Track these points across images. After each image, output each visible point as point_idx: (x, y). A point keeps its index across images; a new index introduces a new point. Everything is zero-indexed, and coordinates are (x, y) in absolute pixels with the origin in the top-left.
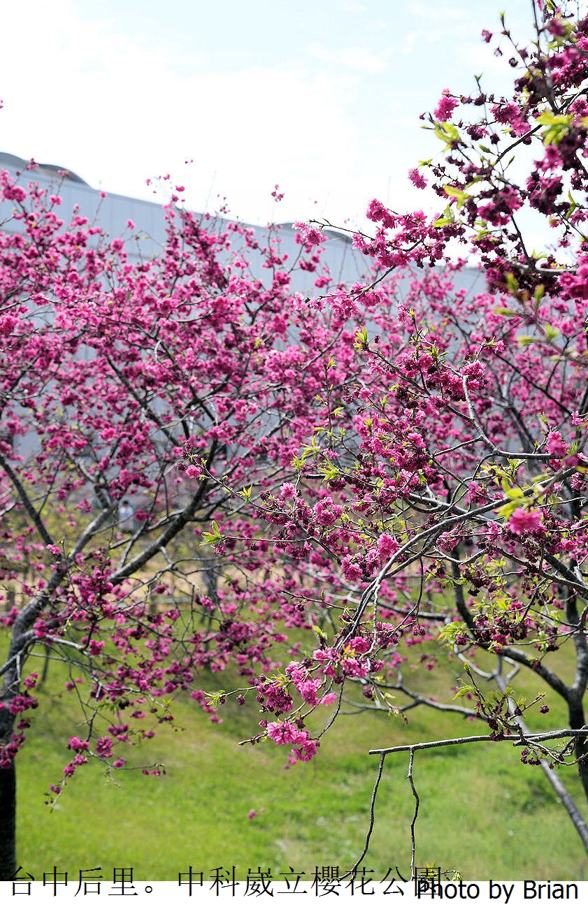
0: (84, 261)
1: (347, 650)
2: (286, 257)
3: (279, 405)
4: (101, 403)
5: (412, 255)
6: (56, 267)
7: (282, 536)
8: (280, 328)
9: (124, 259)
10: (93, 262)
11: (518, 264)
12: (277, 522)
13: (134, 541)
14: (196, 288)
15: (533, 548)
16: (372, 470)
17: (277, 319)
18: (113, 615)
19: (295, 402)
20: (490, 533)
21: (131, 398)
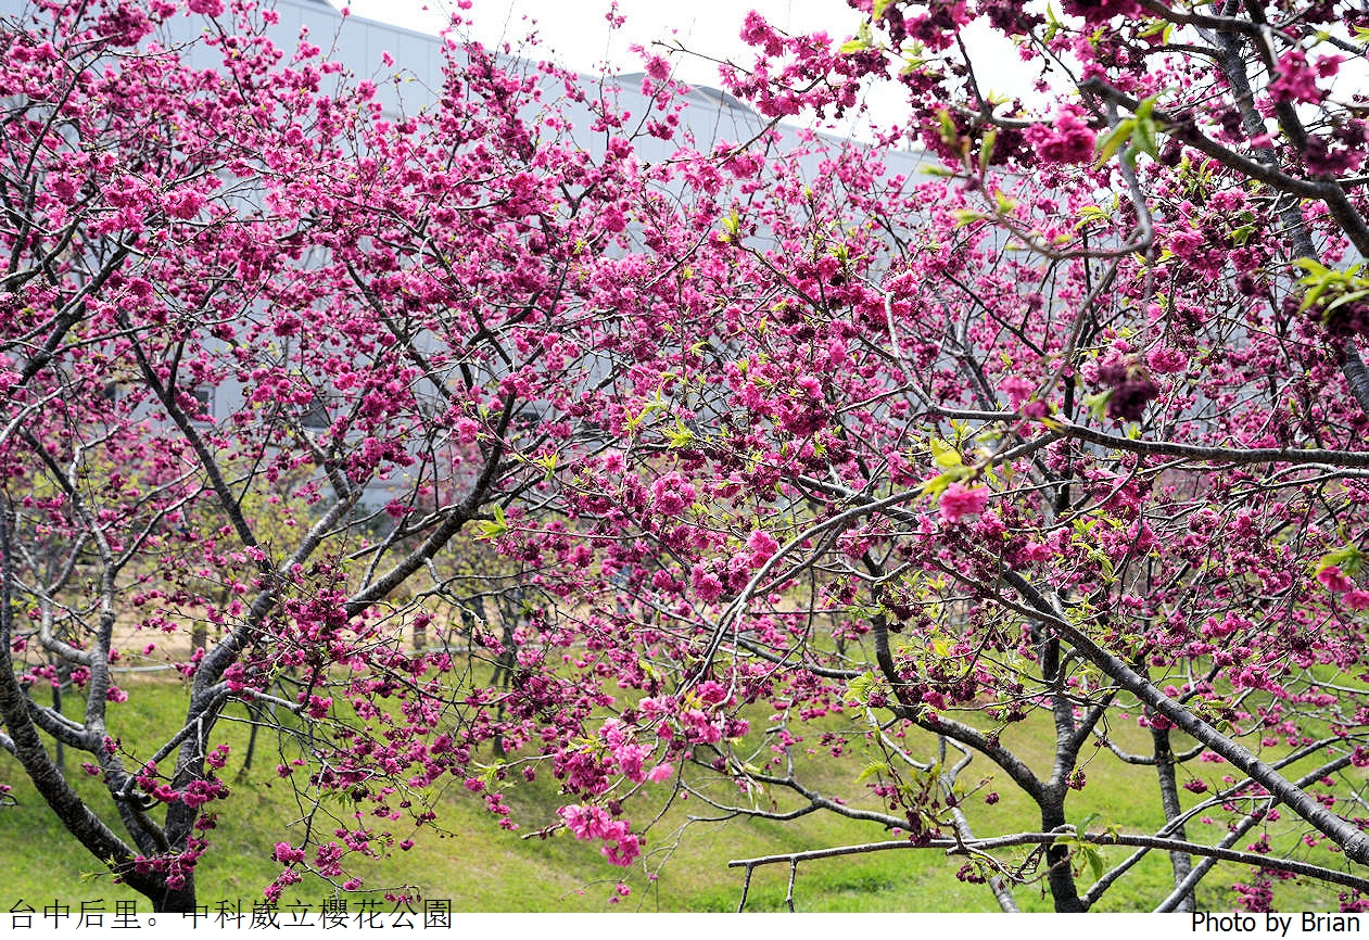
0: (313, 112)
1: (690, 698)
2: (627, 115)
3: (610, 343)
4: (337, 335)
5: (809, 99)
6: (269, 121)
7: (602, 530)
8: (616, 224)
9: (376, 113)
10: (327, 114)
11: (966, 110)
12: (595, 508)
13: (384, 549)
14: (485, 157)
15: (986, 560)
16: (747, 437)
17: (610, 210)
18: (346, 657)
19: (635, 339)
20: (919, 531)
21: (385, 329)
